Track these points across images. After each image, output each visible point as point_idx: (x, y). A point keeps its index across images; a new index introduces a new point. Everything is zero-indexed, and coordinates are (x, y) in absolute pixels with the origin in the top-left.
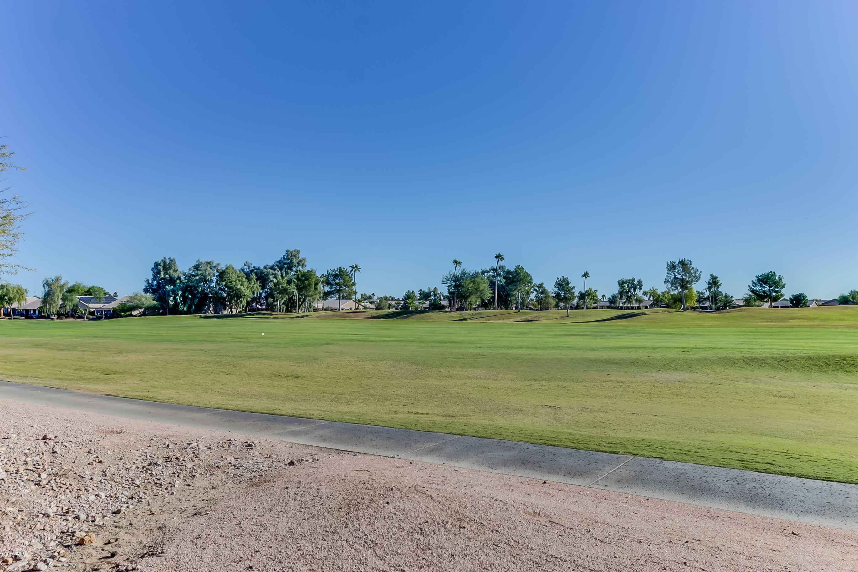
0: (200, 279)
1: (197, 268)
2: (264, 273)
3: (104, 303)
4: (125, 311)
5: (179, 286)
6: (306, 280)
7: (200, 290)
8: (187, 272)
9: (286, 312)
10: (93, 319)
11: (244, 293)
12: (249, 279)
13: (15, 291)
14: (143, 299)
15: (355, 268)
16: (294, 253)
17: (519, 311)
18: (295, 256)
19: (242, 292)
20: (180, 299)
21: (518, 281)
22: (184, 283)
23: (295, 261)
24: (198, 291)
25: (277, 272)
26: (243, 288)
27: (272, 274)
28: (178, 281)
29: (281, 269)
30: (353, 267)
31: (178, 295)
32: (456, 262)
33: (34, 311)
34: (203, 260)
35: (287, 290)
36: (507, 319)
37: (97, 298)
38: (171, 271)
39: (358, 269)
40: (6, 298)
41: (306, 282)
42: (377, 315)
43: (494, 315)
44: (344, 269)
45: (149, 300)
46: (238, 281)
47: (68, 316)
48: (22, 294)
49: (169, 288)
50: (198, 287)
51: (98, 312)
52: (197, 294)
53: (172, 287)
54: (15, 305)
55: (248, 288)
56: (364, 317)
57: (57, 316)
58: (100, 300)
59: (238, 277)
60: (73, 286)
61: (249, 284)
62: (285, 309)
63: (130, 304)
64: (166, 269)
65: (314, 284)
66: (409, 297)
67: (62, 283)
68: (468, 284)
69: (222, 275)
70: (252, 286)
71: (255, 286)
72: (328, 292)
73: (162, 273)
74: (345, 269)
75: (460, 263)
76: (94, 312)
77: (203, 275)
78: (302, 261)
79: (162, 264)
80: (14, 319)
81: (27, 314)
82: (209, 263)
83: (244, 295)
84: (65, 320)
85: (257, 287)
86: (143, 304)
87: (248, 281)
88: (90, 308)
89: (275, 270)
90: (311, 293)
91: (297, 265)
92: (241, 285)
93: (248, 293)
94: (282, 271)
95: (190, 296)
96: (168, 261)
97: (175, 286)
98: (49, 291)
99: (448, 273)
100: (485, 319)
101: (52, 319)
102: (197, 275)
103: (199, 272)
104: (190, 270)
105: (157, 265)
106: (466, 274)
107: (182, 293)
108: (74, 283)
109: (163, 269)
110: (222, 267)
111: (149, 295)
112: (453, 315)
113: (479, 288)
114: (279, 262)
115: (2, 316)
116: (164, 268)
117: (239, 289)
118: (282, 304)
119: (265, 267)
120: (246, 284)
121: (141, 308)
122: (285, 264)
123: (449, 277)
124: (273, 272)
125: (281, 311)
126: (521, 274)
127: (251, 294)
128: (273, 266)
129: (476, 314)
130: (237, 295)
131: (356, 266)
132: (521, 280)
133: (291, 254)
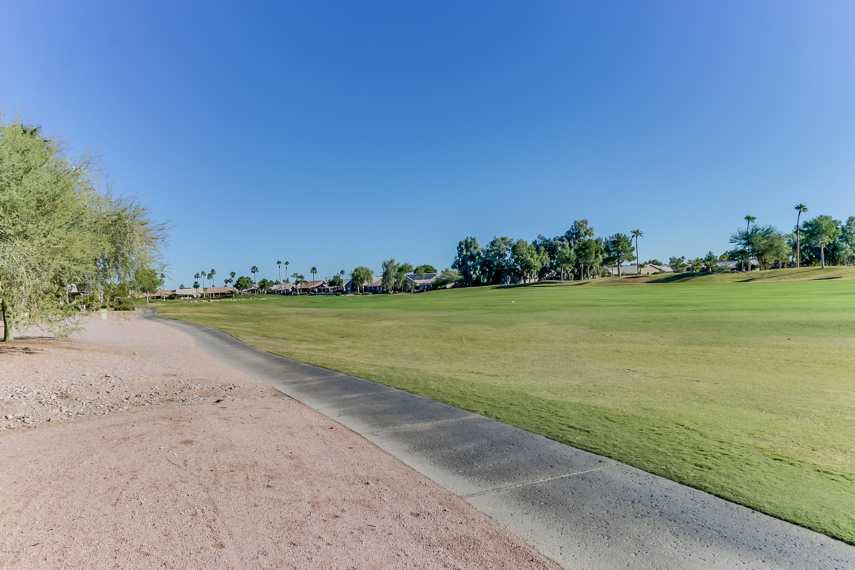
0: (495, 254)
1: (493, 244)
2: (553, 244)
3: (425, 279)
4: (441, 285)
5: (478, 261)
6: (587, 248)
7: (495, 264)
8: (485, 248)
9: (574, 280)
10: (417, 292)
11: (533, 264)
12: (538, 252)
13: (364, 272)
14: (453, 274)
15: (637, 233)
16: (581, 223)
17: (823, 268)
18: (582, 226)
19: (532, 263)
20: (479, 273)
21: (819, 233)
22: (482, 259)
23: (582, 232)
24: (494, 265)
25: (565, 243)
26: (533, 260)
27: (560, 245)
28: (477, 257)
29: (569, 240)
30: (635, 232)
31: (477, 269)
32: (748, 218)
33: (379, 287)
34: (499, 237)
35: (570, 259)
36: (803, 277)
37: (420, 275)
38: (472, 249)
39: (640, 234)
40: (359, 278)
41: (587, 251)
42: (657, 279)
43: (788, 273)
44: (621, 235)
45: (456, 274)
46: (528, 254)
47: (401, 291)
48: (369, 274)
49: (470, 263)
50: (494, 261)
51: (422, 286)
52: (493, 267)
53: (472, 262)
54: (366, 284)
55: (537, 259)
56: (643, 282)
57: (393, 291)
58: (421, 276)
59: (528, 250)
60: (403, 266)
61: (539, 255)
62: (573, 277)
63: (443, 279)
64: (467, 247)
65: (594, 252)
66: (710, 258)
67: (395, 264)
68: (760, 241)
69: (514, 249)
70: (541, 257)
71: (544, 257)
72: (607, 258)
73: (465, 251)
74: (623, 235)
75: (753, 218)
76: (419, 286)
77: (497, 250)
78: (589, 230)
79: (464, 243)
80: (365, 294)
81: (374, 290)
82: (503, 239)
83: (534, 266)
84: (399, 294)
85: (546, 258)
86: (453, 279)
87: (537, 253)
88: (416, 283)
89: (562, 241)
90: (592, 260)
91: (584, 234)
92: (531, 257)
93: (538, 264)
94: (571, 242)
95: (487, 270)
96: (469, 240)
97: (474, 262)
98: (386, 271)
99: (736, 230)
100: (776, 278)
101: (390, 294)
102: (493, 250)
103: (495, 248)
104: (487, 246)
105: (461, 244)
106: (759, 230)
107: (481, 267)
108: (404, 264)
109: (465, 248)
110: (515, 242)
111: (456, 271)
112: (740, 276)
113: (773, 245)
114: (568, 232)
115: (359, 293)
116: (466, 246)
117: (529, 260)
118: (570, 272)
119: (555, 240)
120: (536, 256)
121: (452, 282)
122: (574, 234)
123: (738, 235)
124: (561, 243)
125: (570, 279)
126: (823, 225)
127: (541, 265)
128: (562, 237)
129: (766, 273)
130: (528, 267)
131: (638, 231)
132: (823, 232)
133: (579, 224)
